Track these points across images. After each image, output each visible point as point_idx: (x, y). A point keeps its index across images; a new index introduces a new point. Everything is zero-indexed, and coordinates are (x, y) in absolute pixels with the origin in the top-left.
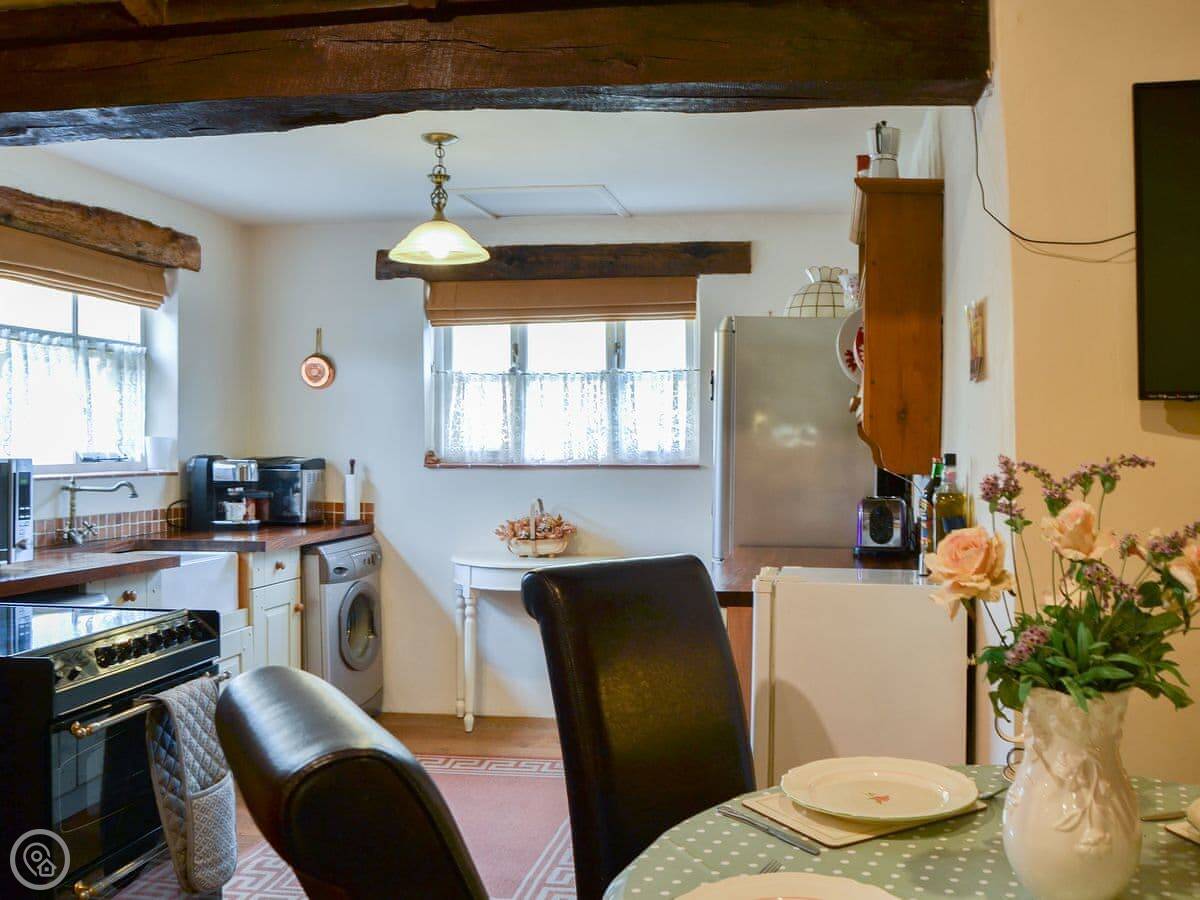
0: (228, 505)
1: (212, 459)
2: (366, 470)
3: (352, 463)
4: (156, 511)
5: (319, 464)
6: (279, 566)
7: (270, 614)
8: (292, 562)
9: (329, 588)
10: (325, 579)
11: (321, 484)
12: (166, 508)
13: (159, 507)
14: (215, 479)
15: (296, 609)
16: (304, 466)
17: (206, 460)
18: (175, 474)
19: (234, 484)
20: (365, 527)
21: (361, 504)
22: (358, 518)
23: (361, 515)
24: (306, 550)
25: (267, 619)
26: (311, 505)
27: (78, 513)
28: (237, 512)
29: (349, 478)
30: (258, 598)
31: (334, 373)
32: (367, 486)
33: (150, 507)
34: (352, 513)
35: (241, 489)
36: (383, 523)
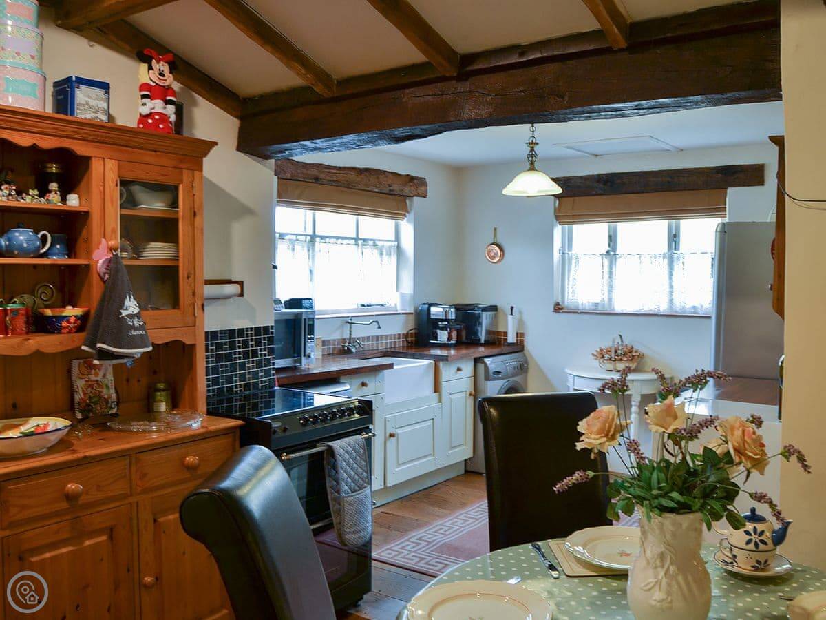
0: (439, 332)
1: (430, 305)
2: (520, 313)
3: (512, 308)
4: (399, 334)
5: (494, 308)
6: (459, 369)
7: (452, 397)
8: (468, 368)
9: (489, 383)
10: (487, 378)
11: (495, 320)
12: (405, 332)
13: (401, 332)
14: (432, 317)
15: (470, 395)
16: (485, 309)
17: (427, 306)
18: (412, 313)
19: (442, 320)
20: (519, 347)
21: (517, 334)
22: (515, 341)
23: (517, 340)
24: (477, 360)
25: (451, 399)
26: (489, 332)
27: (353, 336)
28: (443, 336)
29: (510, 317)
30: (445, 387)
31: (503, 254)
32: (521, 322)
33: (396, 332)
34: (511, 339)
35: (446, 323)
36: (529, 344)
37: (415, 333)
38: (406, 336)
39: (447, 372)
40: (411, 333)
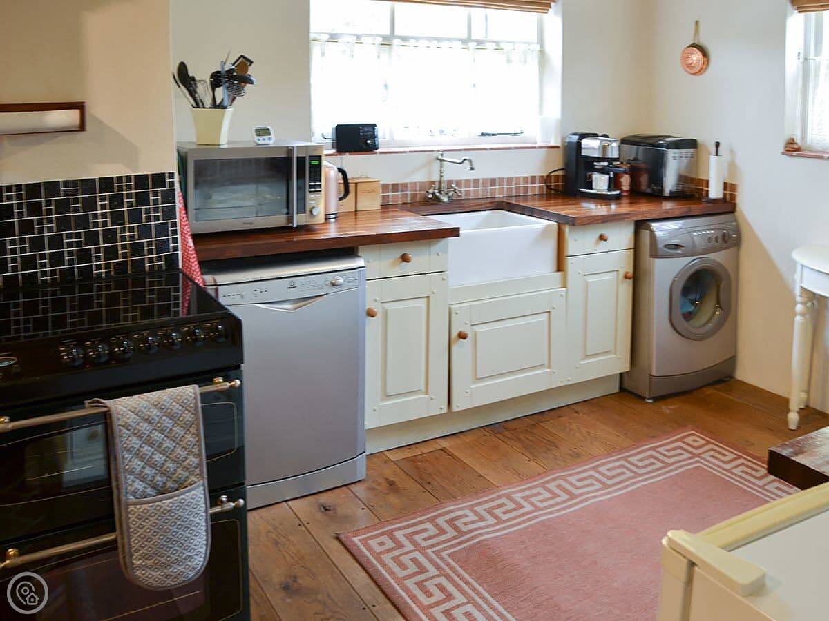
0: (596, 176)
1: (583, 136)
2: (732, 152)
3: (718, 145)
4: (533, 178)
5: (692, 144)
6: (602, 238)
7: (590, 279)
8: (621, 237)
9: (657, 262)
10: (655, 254)
11: (695, 162)
12: (545, 174)
13: (537, 173)
14: (584, 153)
15: (626, 277)
16: (670, 145)
17: (577, 137)
18: (558, 147)
19: (599, 160)
20: (727, 205)
21: (725, 184)
22: (720, 196)
23: (725, 194)
24: (640, 226)
25: (587, 282)
26: (682, 179)
28: (600, 183)
29: (713, 158)
31: (708, 61)
32: (732, 166)
33: (529, 174)
34: (715, 192)
35: (606, 164)
36: (744, 203)
37: (563, 176)
38: (547, 179)
39: (579, 243)
40: (556, 176)
